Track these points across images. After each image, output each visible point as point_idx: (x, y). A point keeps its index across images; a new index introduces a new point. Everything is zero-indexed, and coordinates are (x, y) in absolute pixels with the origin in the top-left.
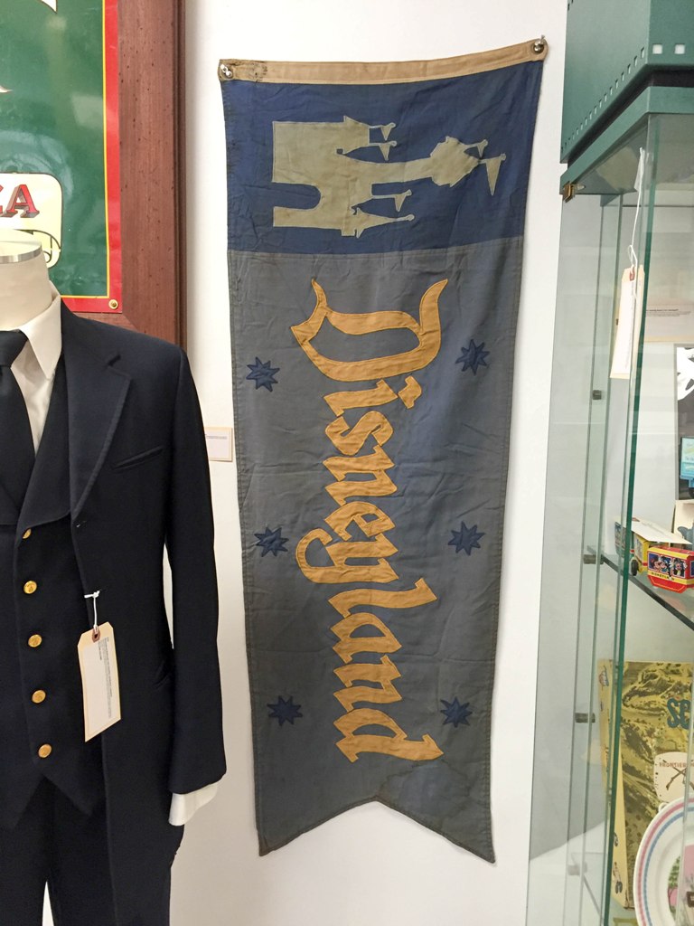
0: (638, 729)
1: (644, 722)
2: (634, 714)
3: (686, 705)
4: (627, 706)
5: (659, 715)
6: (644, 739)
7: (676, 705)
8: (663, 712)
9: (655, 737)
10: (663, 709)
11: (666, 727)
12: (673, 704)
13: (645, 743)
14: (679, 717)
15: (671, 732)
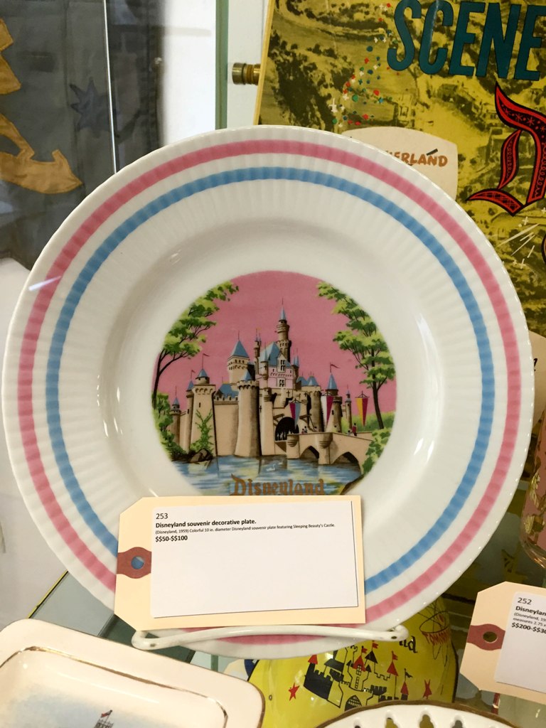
0: (314, 67)
1: (331, 53)
2: (310, 32)
3: (440, 14)
4: (297, 13)
5: (372, 38)
6: (324, 92)
7: (416, 14)
8: (381, 30)
9: (350, 89)
10: (384, 25)
11: (383, 69)
12: (408, 13)
13: (322, 102)
14: (417, 44)
15: (390, 80)
